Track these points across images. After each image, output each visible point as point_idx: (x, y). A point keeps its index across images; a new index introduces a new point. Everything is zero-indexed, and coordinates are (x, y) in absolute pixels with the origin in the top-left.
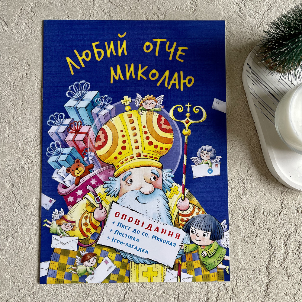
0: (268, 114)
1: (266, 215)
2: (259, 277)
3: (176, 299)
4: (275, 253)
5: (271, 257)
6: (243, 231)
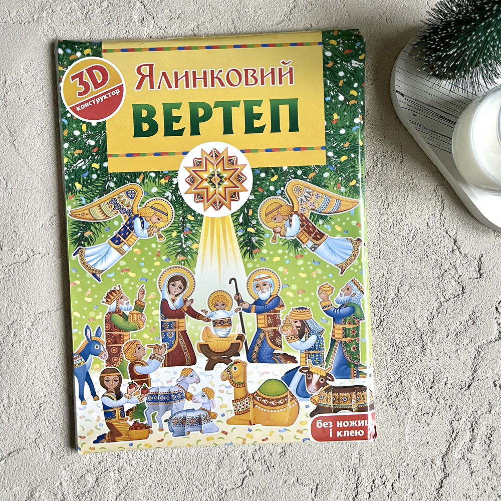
1: (449, 386)
2: (430, 470)
3: (313, 491)
4: (456, 440)
5: (450, 445)
6: (415, 407)
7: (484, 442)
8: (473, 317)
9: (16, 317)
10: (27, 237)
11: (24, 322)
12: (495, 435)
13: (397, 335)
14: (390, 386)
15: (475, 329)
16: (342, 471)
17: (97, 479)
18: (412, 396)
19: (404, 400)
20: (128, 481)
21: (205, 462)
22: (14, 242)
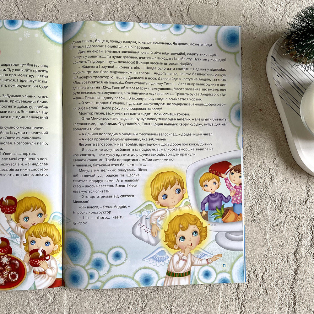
0: (293, 105)
1: (293, 203)
2: (287, 263)
3: (208, 287)
4: (302, 240)
5: (298, 244)
6: (271, 220)
17: (55, 297)
18: (268, 212)
20: (76, 295)
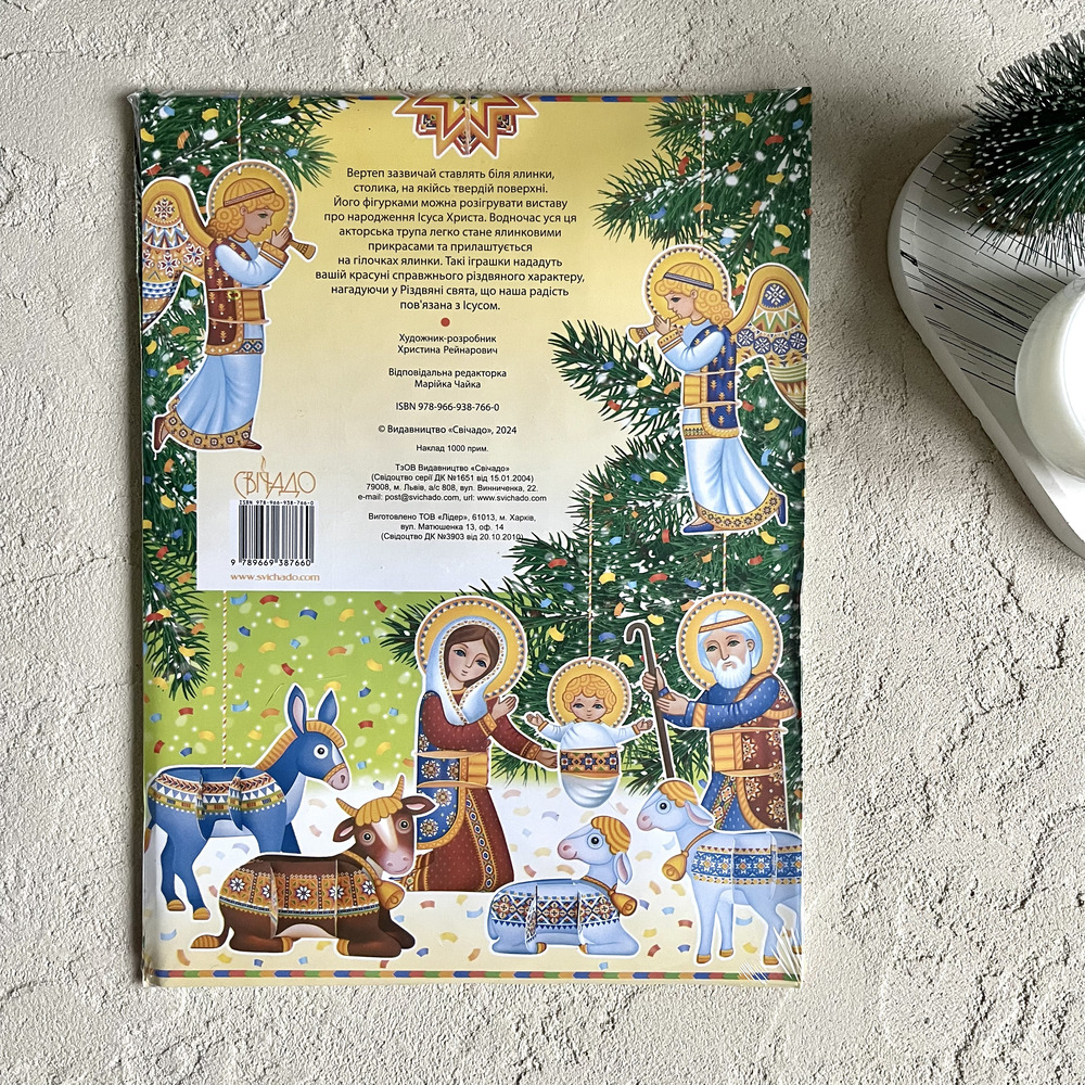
1: (980, 900)
4: (989, 1017)
5: (975, 1028)
7: (1048, 1025)
8: (1039, 751)
9: (44, 694)
10: (81, 521)
11: (62, 704)
12: (1074, 1011)
13: (872, 782)
14: (849, 893)
15: (1044, 778)
16: (736, 1072)
17: (199, 1058)
18: (898, 915)
19: (879, 924)
20: (266, 1066)
21: (438, 1033)
22: (51, 530)
